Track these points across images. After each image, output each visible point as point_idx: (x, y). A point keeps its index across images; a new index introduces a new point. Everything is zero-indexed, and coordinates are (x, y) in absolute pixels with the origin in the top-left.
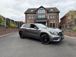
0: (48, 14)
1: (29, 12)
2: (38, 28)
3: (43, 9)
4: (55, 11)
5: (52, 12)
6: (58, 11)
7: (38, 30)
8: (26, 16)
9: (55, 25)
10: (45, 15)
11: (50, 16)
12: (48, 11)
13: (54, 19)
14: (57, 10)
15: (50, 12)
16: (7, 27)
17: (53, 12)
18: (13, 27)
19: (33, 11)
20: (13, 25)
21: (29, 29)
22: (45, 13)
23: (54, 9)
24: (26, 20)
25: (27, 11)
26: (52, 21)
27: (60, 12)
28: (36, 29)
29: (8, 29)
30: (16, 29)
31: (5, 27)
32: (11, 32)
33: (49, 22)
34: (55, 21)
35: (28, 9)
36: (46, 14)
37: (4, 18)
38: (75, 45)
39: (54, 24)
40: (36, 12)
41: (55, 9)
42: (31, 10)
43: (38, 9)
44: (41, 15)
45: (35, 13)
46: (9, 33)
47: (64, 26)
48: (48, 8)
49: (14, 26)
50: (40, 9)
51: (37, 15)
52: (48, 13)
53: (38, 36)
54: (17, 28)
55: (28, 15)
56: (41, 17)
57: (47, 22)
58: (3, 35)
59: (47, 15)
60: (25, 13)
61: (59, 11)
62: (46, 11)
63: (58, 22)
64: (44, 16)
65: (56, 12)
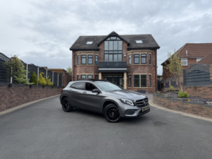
0: (130, 53)
1: (83, 47)
2: (99, 92)
3: (118, 39)
4: (147, 46)
5: (139, 46)
6: (155, 46)
7: (100, 95)
8: (74, 57)
9: (148, 79)
10: (122, 54)
11: (134, 57)
12: (128, 45)
13: (144, 66)
14: (154, 40)
15: (134, 46)
16: (30, 86)
17: (142, 46)
18: (43, 86)
19: (91, 43)
20: (43, 81)
21: (82, 92)
22: (121, 49)
23: (145, 38)
24: (74, 66)
25: (78, 44)
26: (139, 69)
27: (159, 48)
28: (95, 94)
29: (33, 89)
30: (49, 90)
31: (27, 85)
32: (40, 97)
33: (132, 72)
34: (147, 69)
35: (80, 37)
36: (124, 53)
37: (25, 65)
38: (165, 124)
39: (144, 77)
40: (101, 47)
41: (147, 39)
42: (86, 42)
43: (106, 38)
44: (113, 54)
45: (98, 50)
46: (34, 100)
47: (168, 83)
48: (130, 36)
49: (45, 82)
50: (109, 39)
51: (102, 53)
52: (129, 49)
53: (99, 107)
54: (52, 87)
55: (78, 53)
56: (111, 60)
57: (127, 73)
58: (23, 103)
59: (127, 54)
60: (71, 49)
61: (156, 44)
62: (126, 45)
63: (154, 72)
64: (120, 56)
65: (151, 46)
